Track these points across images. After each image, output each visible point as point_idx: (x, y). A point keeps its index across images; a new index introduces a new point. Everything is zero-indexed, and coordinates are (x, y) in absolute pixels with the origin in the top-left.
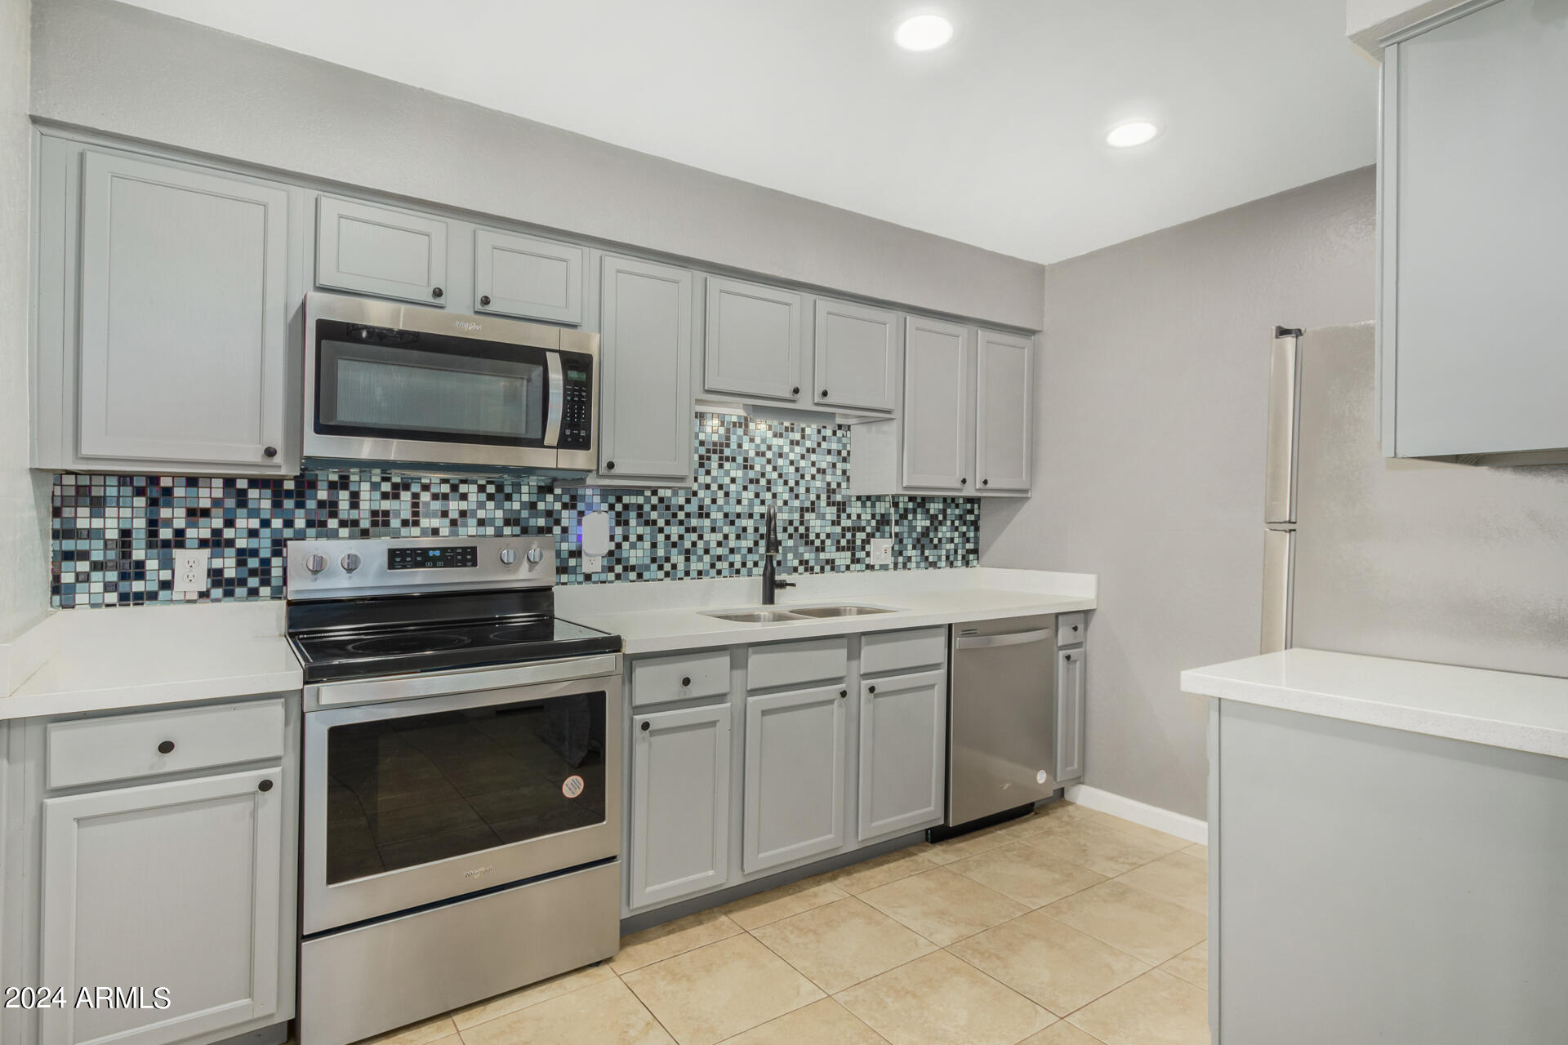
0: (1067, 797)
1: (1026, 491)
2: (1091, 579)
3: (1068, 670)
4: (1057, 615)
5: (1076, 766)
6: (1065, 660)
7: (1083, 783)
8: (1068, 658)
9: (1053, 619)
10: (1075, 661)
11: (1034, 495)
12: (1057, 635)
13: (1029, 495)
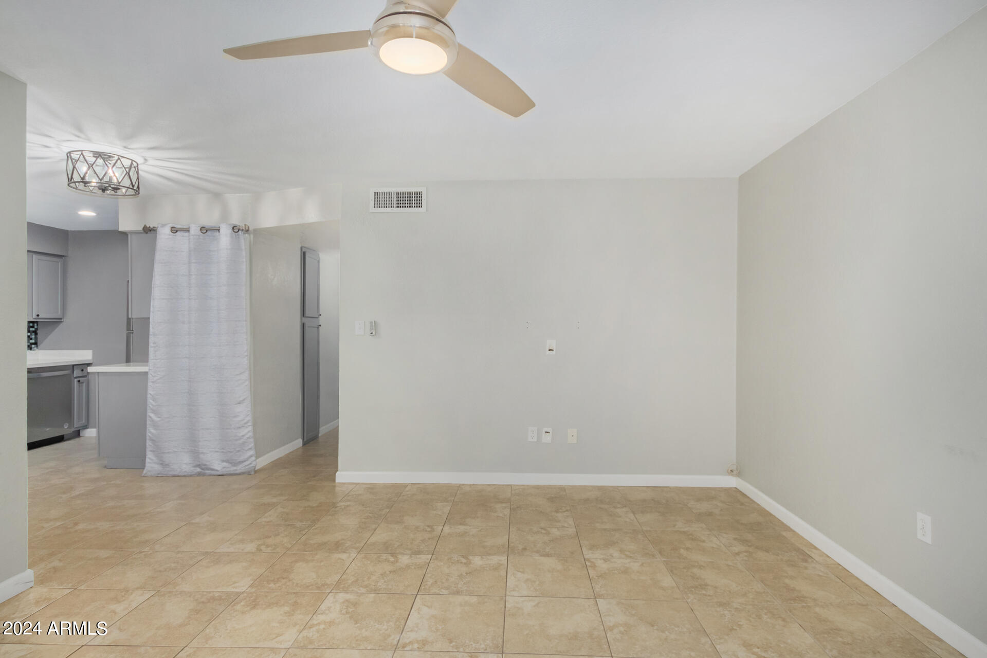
0: (81, 435)
1: (61, 319)
2: (91, 352)
3: (79, 386)
4: (73, 366)
5: (84, 421)
6: (78, 383)
7: (88, 428)
8: (79, 381)
9: (71, 367)
10: (83, 383)
11: (65, 320)
12: (73, 372)
13: (63, 320)
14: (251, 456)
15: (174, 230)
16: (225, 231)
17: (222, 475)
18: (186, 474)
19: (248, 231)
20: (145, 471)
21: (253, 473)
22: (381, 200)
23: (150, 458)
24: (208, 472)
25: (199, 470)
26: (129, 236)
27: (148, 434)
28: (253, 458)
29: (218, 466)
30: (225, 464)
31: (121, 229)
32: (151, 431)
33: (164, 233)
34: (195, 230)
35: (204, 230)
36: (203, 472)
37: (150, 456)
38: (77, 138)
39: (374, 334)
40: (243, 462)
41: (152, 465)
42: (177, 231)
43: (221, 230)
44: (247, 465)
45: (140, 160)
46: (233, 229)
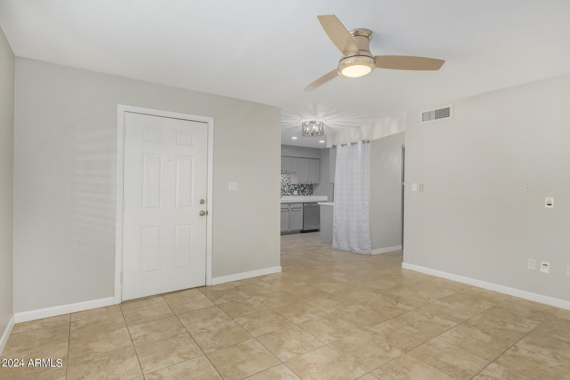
11: (320, 184)
14: (369, 248)
15: (342, 145)
16: (360, 143)
17: (358, 254)
18: (345, 250)
19: (369, 142)
20: (332, 246)
21: (369, 255)
22: (426, 117)
23: (334, 241)
24: (353, 251)
25: (350, 250)
26: (330, 150)
27: (334, 231)
28: (370, 249)
29: (357, 250)
30: (360, 249)
31: (327, 147)
32: (334, 230)
33: (339, 147)
34: (349, 144)
35: (352, 144)
36: (351, 251)
37: (334, 240)
38: (302, 119)
39: (422, 191)
40: (366, 249)
41: (334, 245)
42: (343, 146)
43: (358, 143)
44: (368, 251)
45: (324, 121)
46: (363, 142)
